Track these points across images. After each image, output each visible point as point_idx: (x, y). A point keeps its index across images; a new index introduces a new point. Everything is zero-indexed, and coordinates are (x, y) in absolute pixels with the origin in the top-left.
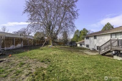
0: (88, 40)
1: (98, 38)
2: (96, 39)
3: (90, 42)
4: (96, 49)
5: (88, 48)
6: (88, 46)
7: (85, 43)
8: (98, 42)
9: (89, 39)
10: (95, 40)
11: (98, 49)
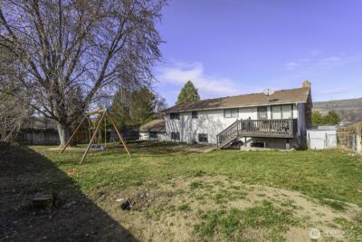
0: (177, 120)
1: (200, 116)
2: (196, 117)
3: (183, 125)
4: (197, 141)
5: (177, 141)
6: (175, 135)
7: (167, 128)
8: (200, 124)
9: (179, 119)
10: (195, 121)
11: (201, 139)
